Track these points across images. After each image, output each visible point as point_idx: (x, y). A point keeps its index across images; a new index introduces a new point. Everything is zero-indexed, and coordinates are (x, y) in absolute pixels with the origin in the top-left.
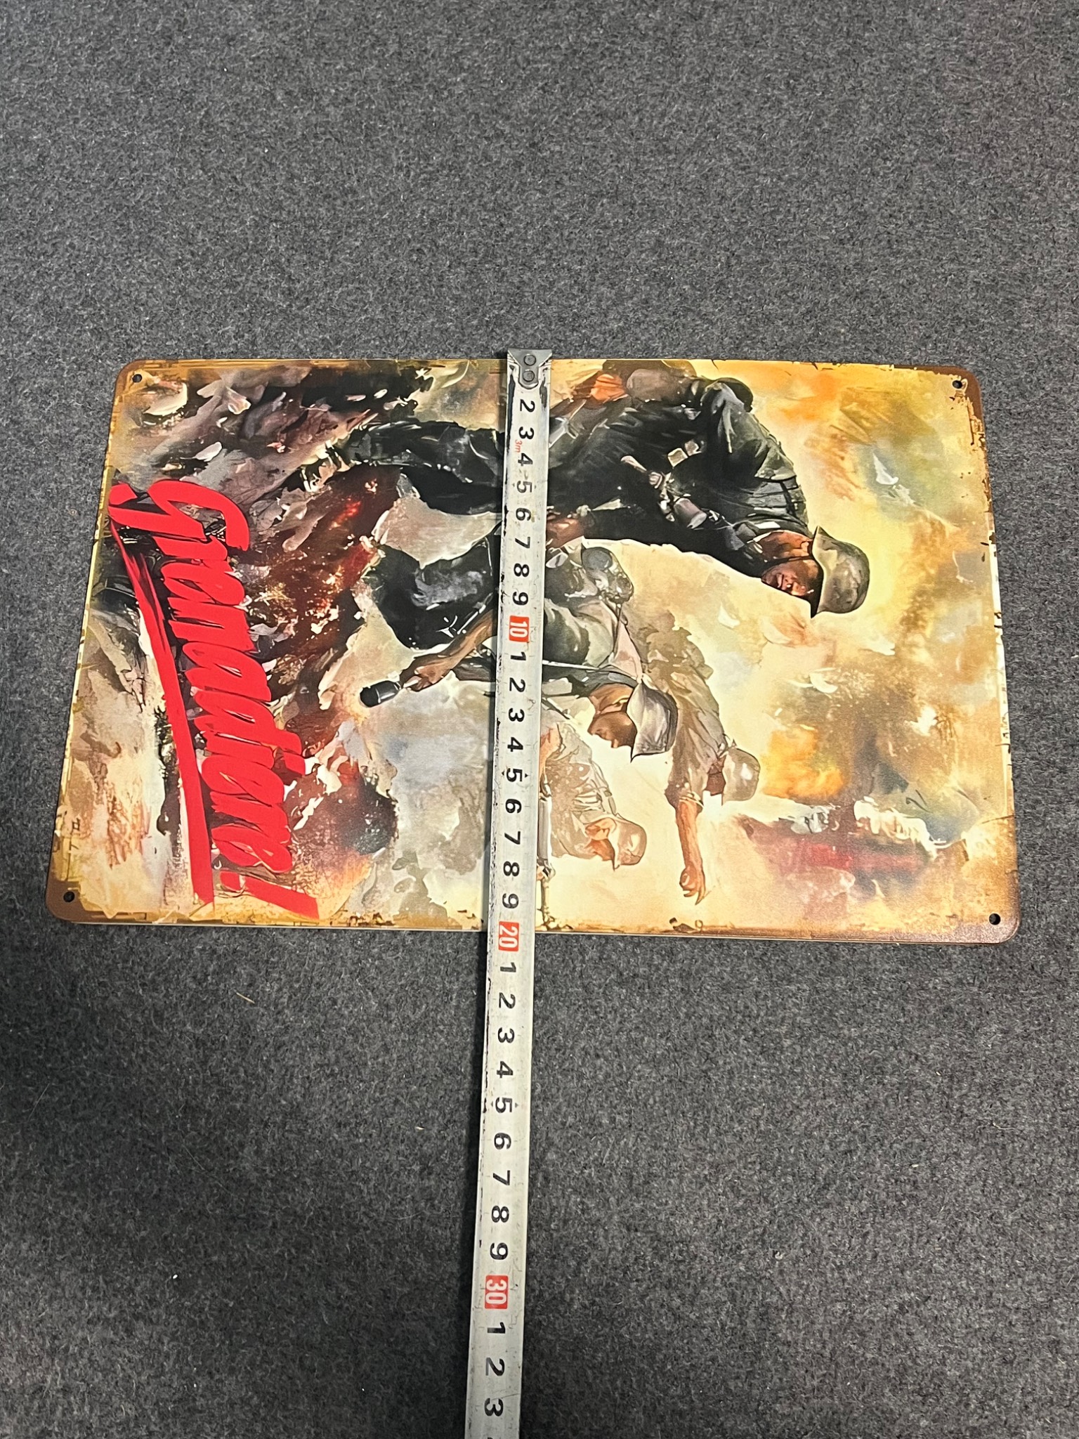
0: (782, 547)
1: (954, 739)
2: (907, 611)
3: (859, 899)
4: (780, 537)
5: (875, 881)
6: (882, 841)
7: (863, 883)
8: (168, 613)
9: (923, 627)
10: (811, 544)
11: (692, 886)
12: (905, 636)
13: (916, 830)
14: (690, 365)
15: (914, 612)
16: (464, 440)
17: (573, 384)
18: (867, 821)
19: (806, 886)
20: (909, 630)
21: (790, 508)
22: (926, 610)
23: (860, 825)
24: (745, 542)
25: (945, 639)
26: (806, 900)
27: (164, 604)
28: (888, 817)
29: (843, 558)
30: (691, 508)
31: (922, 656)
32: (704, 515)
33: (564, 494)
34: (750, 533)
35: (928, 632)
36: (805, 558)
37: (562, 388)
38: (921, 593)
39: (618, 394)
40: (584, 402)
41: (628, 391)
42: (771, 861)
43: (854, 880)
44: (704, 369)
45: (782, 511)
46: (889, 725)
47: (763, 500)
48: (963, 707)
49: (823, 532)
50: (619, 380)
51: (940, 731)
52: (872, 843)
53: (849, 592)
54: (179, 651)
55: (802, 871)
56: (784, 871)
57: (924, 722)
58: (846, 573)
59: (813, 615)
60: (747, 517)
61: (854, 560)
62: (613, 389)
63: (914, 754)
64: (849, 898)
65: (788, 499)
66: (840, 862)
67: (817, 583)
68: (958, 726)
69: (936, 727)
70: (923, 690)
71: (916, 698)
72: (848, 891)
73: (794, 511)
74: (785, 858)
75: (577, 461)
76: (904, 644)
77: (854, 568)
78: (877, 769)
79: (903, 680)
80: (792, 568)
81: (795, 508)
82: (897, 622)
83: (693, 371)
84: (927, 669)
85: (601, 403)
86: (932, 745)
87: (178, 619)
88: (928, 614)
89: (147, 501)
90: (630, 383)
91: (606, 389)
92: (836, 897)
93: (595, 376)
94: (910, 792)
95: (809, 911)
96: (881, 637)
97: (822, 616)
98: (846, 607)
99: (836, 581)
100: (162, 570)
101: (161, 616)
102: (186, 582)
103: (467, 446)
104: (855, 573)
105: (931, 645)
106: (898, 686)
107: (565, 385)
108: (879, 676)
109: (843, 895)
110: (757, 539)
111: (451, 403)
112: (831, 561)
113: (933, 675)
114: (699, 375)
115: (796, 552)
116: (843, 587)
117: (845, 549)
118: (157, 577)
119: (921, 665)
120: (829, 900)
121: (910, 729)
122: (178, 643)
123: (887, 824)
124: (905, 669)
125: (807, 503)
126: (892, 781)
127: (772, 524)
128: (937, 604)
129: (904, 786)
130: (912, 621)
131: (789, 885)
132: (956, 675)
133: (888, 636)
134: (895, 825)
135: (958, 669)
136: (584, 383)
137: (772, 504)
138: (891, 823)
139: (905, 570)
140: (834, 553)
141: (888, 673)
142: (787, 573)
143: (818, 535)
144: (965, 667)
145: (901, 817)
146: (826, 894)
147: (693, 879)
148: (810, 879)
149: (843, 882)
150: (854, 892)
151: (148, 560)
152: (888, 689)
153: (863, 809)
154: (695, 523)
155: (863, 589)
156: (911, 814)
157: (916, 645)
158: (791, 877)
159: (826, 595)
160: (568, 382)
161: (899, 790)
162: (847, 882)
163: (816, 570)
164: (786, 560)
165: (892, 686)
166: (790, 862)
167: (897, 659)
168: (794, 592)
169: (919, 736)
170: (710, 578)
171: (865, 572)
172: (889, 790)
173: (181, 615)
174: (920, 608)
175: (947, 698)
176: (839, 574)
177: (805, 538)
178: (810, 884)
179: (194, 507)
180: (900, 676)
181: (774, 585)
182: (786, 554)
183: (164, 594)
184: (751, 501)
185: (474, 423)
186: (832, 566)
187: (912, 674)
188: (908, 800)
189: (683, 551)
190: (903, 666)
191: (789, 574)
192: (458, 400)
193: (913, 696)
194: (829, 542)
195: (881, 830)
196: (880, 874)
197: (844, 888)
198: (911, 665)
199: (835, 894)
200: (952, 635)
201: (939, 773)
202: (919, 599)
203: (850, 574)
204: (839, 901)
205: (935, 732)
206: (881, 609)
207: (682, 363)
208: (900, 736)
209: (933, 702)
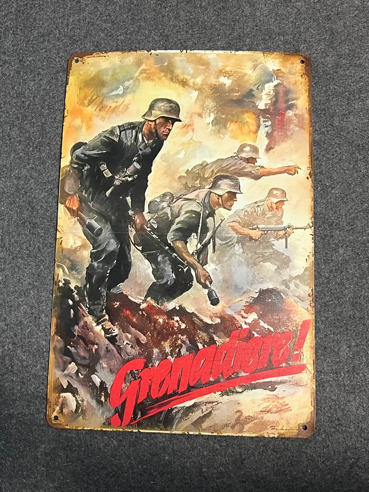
0: (150, 132)
1: (233, 71)
2: (179, 85)
3: (296, 109)
4: (145, 133)
5: (289, 103)
6: (274, 99)
7: (291, 107)
8: (175, 394)
9: (186, 79)
10: (149, 120)
11: (294, 171)
12: (190, 86)
13: (269, 87)
14: (63, 167)
15: (180, 82)
16: (95, 264)
17: (70, 217)
18: (266, 105)
19: (292, 128)
20: (188, 85)
21: (133, 128)
22: (179, 78)
23: (268, 107)
24: (147, 147)
25: (192, 72)
26: (297, 129)
27: (171, 396)
28: (264, 97)
29: (156, 108)
30: (131, 168)
31: (199, 80)
32: (135, 163)
33: (123, 221)
34: (143, 144)
35: (188, 78)
36: (155, 123)
37: (72, 222)
38: (172, 79)
39: (76, 198)
40: (79, 212)
41: (75, 194)
42: (283, 141)
43: (289, 111)
44: (66, 161)
45: (134, 132)
46: (227, 94)
47: (129, 139)
48: (220, 67)
49: (144, 115)
50: (69, 198)
51: (230, 76)
52: (275, 103)
53: (171, 107)
54: (193, 387)
55: (286, 129)
56: (286, 136)
57: (227, 82)
58: (162, 107)
59: (181, 121)
60: (136, 145)
61: (157, 104)
62: (74, 200)
63: (239, 86)
64: (296, 113)
65: (128, 129)
66: (283, 115)
67: (166, 119)
68: (228, 69)
69: (228, 77)
70: (212, 81)
71: (216, 83)
72: (294, 113)
73: (134, 127)
74: (282, 135)
75: (108, 215)
76: (194, 87)
77: (160, 104)
78: (245, 100)
79: (209, 88)
80: (160, 128)
81: (132, 126)
82: (184, 89)
83: (67, 166)
84: (204, 79)
85: (80, 205)
86: (235, 79)
87: (178, 389)
88: (181, 77)
89: (120, 408)
90: (71, 193)
91: (73, 203)
92: (296, 117)
93: (67, 207)
94: (254, 88)
95: (302, 127)
96: (190, 95)
97: (181, 117)
98: (177, 108)
99: (166, 111)
100: (154, 398)
101: (177, 397)
102: (160, 386)
103: (98, 263)
104: (162, 104)
105: (194, 76)
106: (211, 90)
107: (71, 220)
108: (206, 97)
109: (295, 115)
110: (146, 142)
111: (76, 270)
112: (157, 113)
113: (206, 76)
114: (69, 164)
115: (152, 127)
116: (169, 109)
117: (152, 107)
118: (158, 400)
119: (203, 81)
120: (297, 120)
121: (229, 87)
122: (190, 388)
123: (267, 97)
124: (204, 87)
125: (131, 121)
126: (250, 94)
127: (140, 136)
128: (177, 74)
129: (252, 90)
130: (184, 83)
131: (292, 134)
132: (206, 68)
133: (190, 93)
134: (267, 94)
135: (204, 67)
136: (70, 212)
137: (131, 136)
138: (267, 96)
139: (162, 85)
140: (153, 112)
141: (206, 94)
142: (162, 130)
143: (145, 118)
144: (203, 65)
145: (264, 92)
146: (295, 121)
147: (290, 170)
148: (289, 126)
149: (290, 115)
150: (294, 111)
151: (150, 405)
152: (212, 94)
153: (261, 105)
154: (138, 166)
155: (170, 101)
156: (263, 89)
157: (194, 83)
158: (289, 133)
159: (172, 115)
160: (69, 219)
161: (253, 92)
162: (290, 113)
163: (161, 119)
164: (156, 130)
165: (211, 92)
166: (283, 134)
167: (200, 90)
168: (171, 128)
169: (232, 84)
170: (163, 161)
171: (162, 100)
172: (253, 96)
173: (176, 388)
174: (178, 80)
175: (216, 72)
176: (163, 110)
177: (147, 123)
178: (291, 127)
179: (123, 385)
180: (207, 89)
181: (167, 135)
182: (154, 130)
183: (166, 396)
184: (129, 144)
185: (87, 260)
186: (159, 113)
187: (206, 85)
188: (258, 89)
189: (151, 172)
190: (202, 88)
191: (162, 129)
192: (75, 267)
193: (215, 85)
194: (148, 114)
195: (269, 100)
196: (287, 101)
197: (292, 115)
198: (202, 85)
199: (295, 118)
200: (190, 69)
201: (246, 78)
202: (174, 80)
203: (163, 106)
204: (297, 116)
205: (230, 78)
206: (179, 94)
207: (63, 170)
208: (232, 90)
209: (218, 77)
